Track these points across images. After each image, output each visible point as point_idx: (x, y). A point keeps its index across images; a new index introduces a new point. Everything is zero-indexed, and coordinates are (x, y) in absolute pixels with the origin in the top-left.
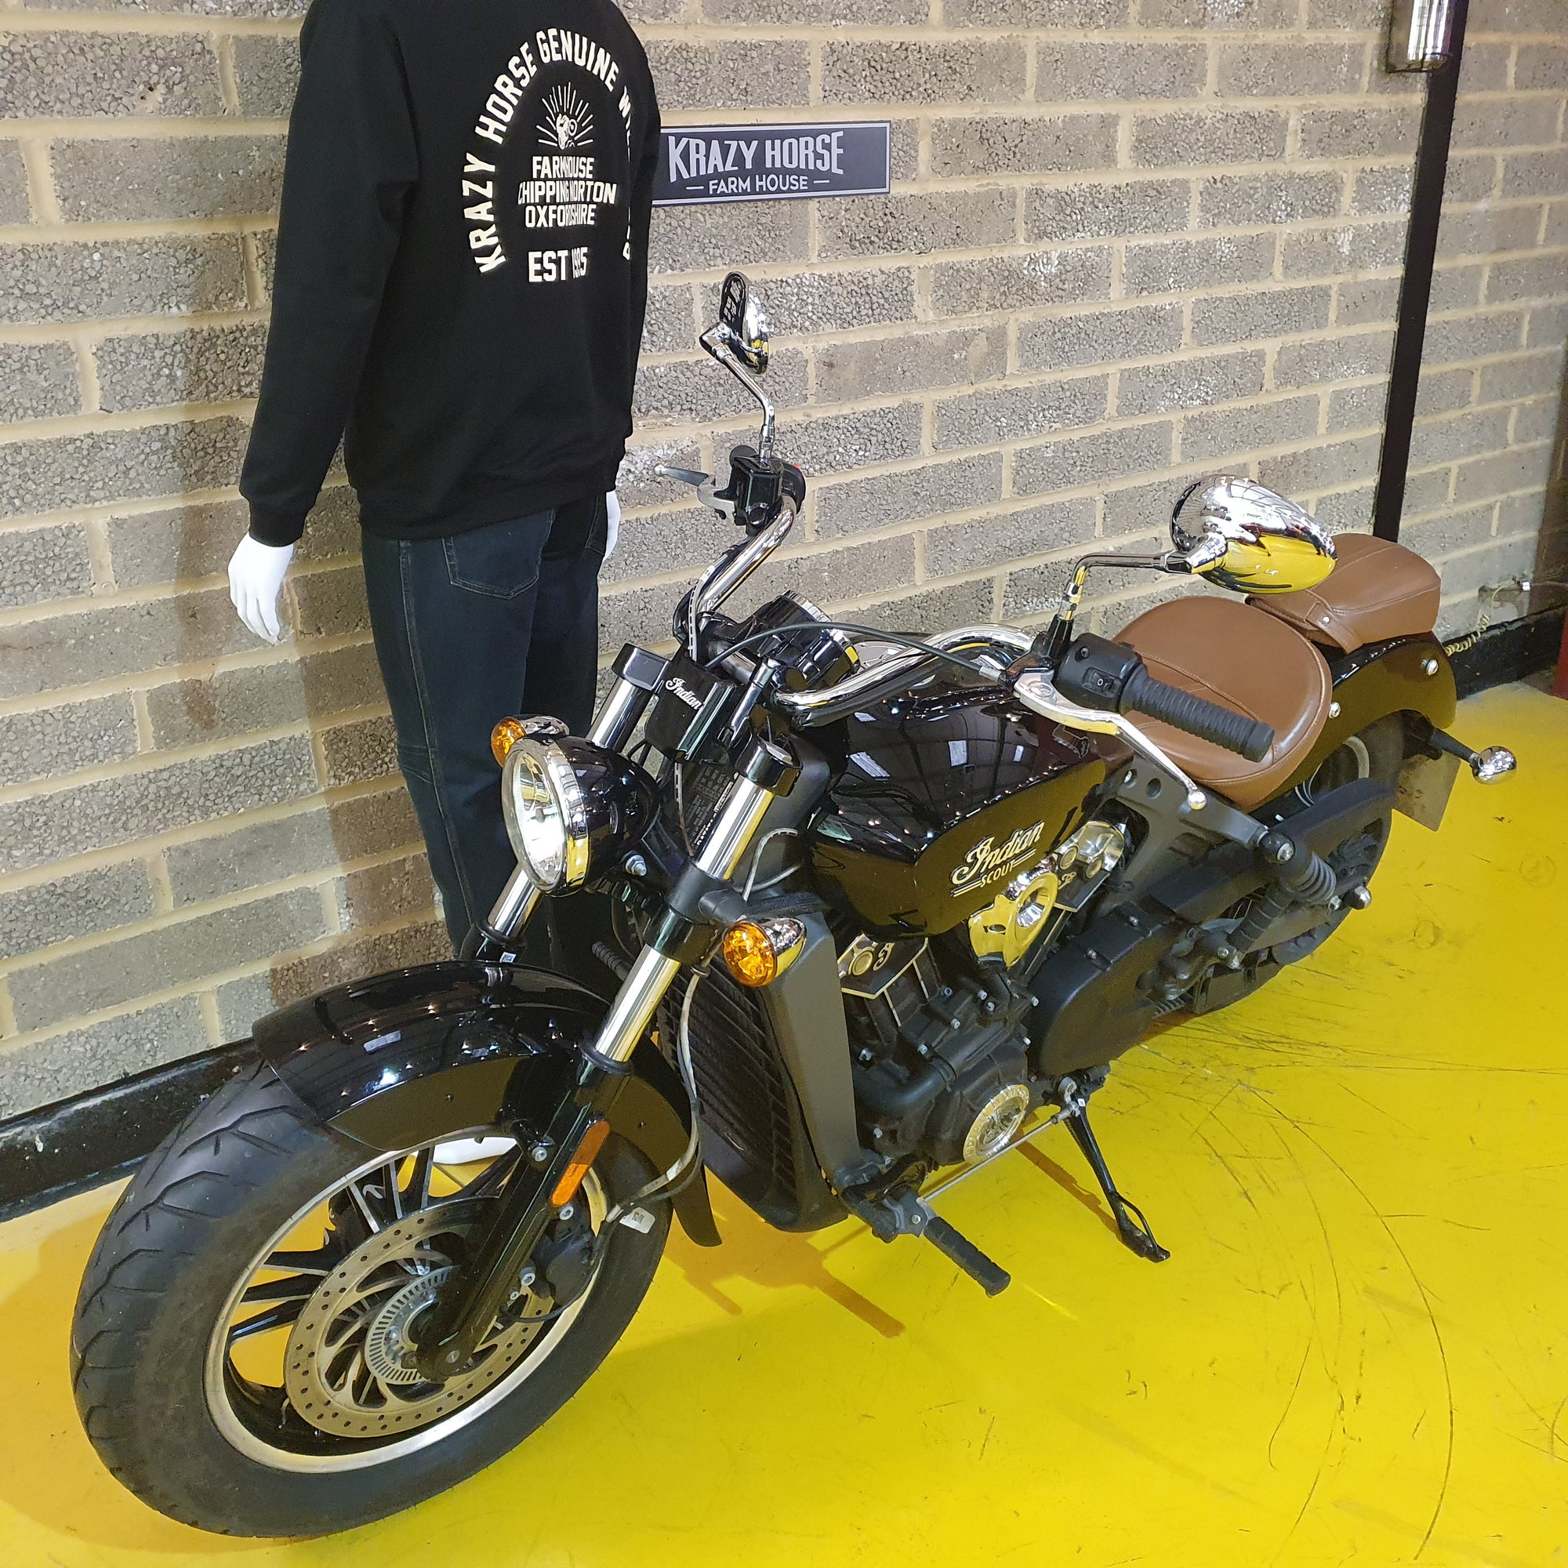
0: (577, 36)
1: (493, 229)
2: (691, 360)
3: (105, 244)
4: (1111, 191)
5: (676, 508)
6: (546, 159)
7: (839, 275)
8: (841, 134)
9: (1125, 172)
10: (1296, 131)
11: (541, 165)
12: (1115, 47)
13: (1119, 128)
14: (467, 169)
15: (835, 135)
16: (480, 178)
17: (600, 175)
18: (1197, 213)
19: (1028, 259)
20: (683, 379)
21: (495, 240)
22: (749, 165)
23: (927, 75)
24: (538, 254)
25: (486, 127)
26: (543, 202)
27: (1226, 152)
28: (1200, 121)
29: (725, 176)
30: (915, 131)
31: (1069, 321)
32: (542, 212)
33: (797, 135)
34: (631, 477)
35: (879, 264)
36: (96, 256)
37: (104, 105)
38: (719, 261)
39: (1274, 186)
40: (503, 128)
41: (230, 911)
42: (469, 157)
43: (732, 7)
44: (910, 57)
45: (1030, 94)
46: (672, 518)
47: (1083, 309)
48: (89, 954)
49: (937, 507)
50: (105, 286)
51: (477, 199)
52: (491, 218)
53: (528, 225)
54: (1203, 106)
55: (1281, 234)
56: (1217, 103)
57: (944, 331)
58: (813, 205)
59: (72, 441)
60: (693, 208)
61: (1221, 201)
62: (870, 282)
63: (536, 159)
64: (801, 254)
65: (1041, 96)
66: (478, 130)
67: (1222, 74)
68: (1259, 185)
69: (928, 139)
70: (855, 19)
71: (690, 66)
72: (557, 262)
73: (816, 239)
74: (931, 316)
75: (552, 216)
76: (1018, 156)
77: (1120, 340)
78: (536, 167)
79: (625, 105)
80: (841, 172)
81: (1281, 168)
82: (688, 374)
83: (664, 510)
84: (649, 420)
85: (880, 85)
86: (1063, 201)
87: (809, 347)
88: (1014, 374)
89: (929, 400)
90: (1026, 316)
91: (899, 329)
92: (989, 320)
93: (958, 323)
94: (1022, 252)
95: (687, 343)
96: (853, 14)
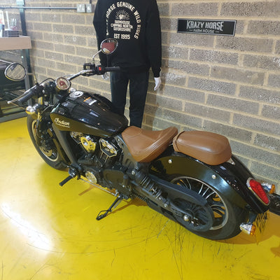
0: (126, 3)
7: (219, 52)
8: (223, 22)
20: (185, 64)
21: (107, 31)
22: (202, 27)
24: (115, 34)
25: (106, 15)
26: (116, 27)
30: (244, 23)
33: (213, 22)
53: (113, 30)
57: (245, 70)
58: (215, 37)
60: (191, 34)
62: (227, 55)
69: (247, 25)
72: (118, 36)
73: (215, 43)
74: (242, 65)
76: (276, 31)
79: (136, 13)
80: (222, 30)
85: (234, 12)
87: (211, 65)
88: (266, 86)
89: (239, 84)
90: (273, 72)
91: (233, 67)
92: (259, 70)
93: (249, 69)
94: (273, 56)
95: (186, 58)
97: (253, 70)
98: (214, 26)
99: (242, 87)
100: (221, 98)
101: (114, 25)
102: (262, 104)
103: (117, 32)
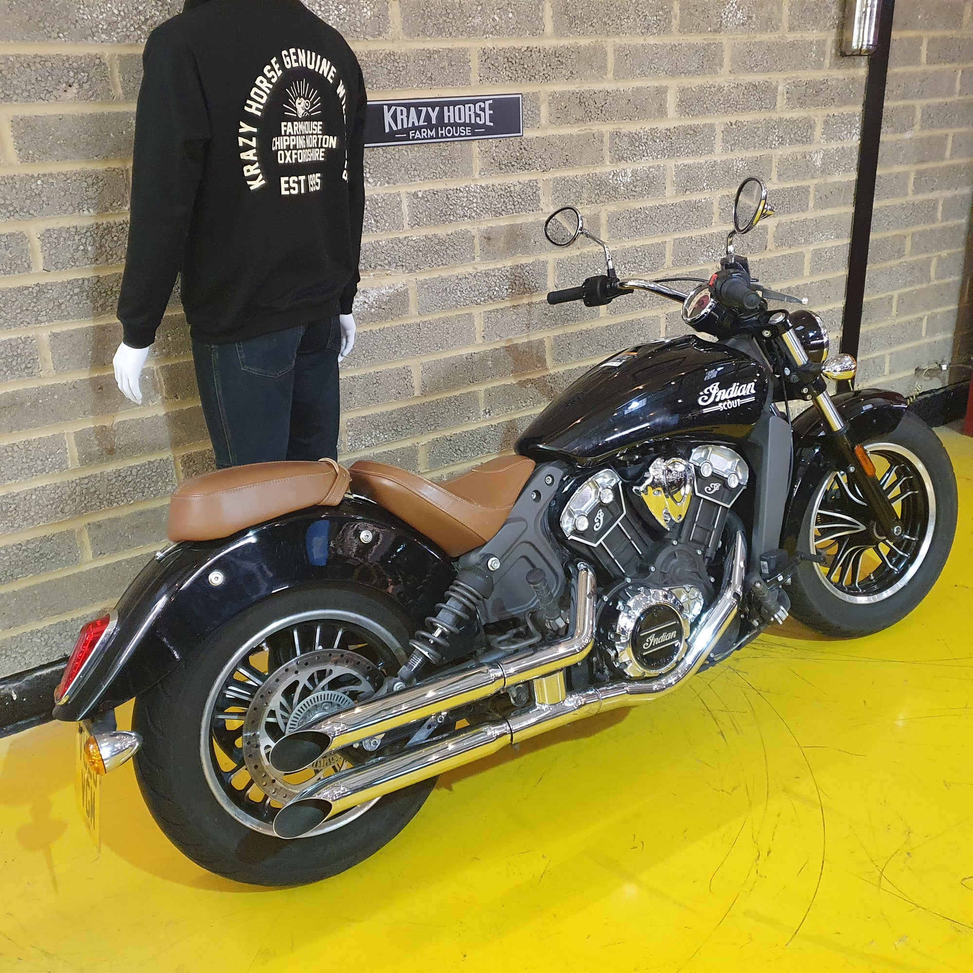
0: (309, 52)
1: (257, 165)
2: (402, 236)
3: (44, 175)
4: (664, 131)
5: (394, 324)
6: (290, 124)
7: (493, 185)
8: (491, 102)
9: (673, 120)
10: (783, 94)
11: (286, 127)
12: (664, 46)
13: (668, 94)
14: (241, 130)
15: (487, 103)
16: (249, 136)
17: (326, 131)
18: (720, 144)
19: (612, 173)
20: (396, 248)
21: (258, 171)
22: (434, 122)
23: (545, 66)
24: (287, 179)
25: (251, 107)
26: (288, 148)
27: (738, 107)
28: (720, 89)
29: (419, 128)
30: (538, 99)
31: (640, 210)
32: (288, 154)
33: (464, 103)
34: (366, 305)
35: (518, 179)
36: (39, 182)
37: (42, 96)
38: (417, 178)
39: (769, 126)
40: (261, 107)
41: (126, 560)
42: (242, 124)
43: (421, 29)
44: (534, 55)
45: (610, 75)
46: (392, 330)
47: (648, 203)
48: (43, 585)
49: (559, 322)
50: (45, 199)
51: (247, 148)
52: (255, 158)
53: (280, 162)
54: (722, 79)
55: (776, 155)
56: (732, 78)
58: (475, 144)
59: (27, 288)
60: (400, 147)
61: (736, 136)
62: (512, 189)
63: (283, 124)
64: (468, 173)
65: (617, 76)
66: (246, 108)
67: (733, 60)
68: (760, 126)
69: (547, 103)
70: (498, 34)
71: (396, 64)
72: (299, 182)
73: (477, 164)
74: (551, 208)
75: (294, 156)
76: (604, 112)
77: (673, 221)
78: (283, 129)
79: (341, 91)
80: (492, 124)
81: (775, 116)
82: (400, 245)
83: (387, 325)
84: (377, 272)
85: (515, 72)
86: (634, 139)
87: (475, 228)
89: (551, 260)
90: (613, 207)
91: (531, 218)
92: (589, 210)
94: (608, 169)
95: (399, 227)
96: (497, 31)
98: (467, 114)
99: (559, 265)
101: (281, 143)
103: (295, 168)
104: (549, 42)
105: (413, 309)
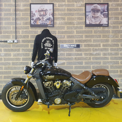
0: (49, 37)
4: (100, 49)
6: (46, 43)
7: (76, 53)
8: (76, 45)
9: (102, 47)
10: (120, 45)
12: (100, 39)
13: (101, 44)
16: (42, 44)
17: (51, 44)
18: (110, 50)
21: (42, 47)
22: (69, 46)
23: (83, 41)
30: (82, 44)
35: (79, 52)
47: (98, 56)
54: (109, 43)
55: (120, 52)
56: (111, 43)
58: (74, 49)
65: (93, 42)
66: (42, 41)
68: (116, 49)
69: (84, 45)
73: (74, 51)
74: (84, 56)
79: (53, 41)
80: (76, 47)
81: (119, 48)
83: (62, 66)
86: (96, 49)
87: (74, 57)
88: (92, 60)
89: (84, 61)
90: (93, 56)
91: (81, 57)
92: (89, 56)
93: (86, 57)
94: (92, 52)
95: (65, 56)
96: (77, 38)
97: (87, 56)
98: (73, 46)
99: (85, 62)
100: (79, 66)
101: (45, 45)
102: (92, 66)
103: (46, 47)
104: (84, 39)
105: (66, 64)
